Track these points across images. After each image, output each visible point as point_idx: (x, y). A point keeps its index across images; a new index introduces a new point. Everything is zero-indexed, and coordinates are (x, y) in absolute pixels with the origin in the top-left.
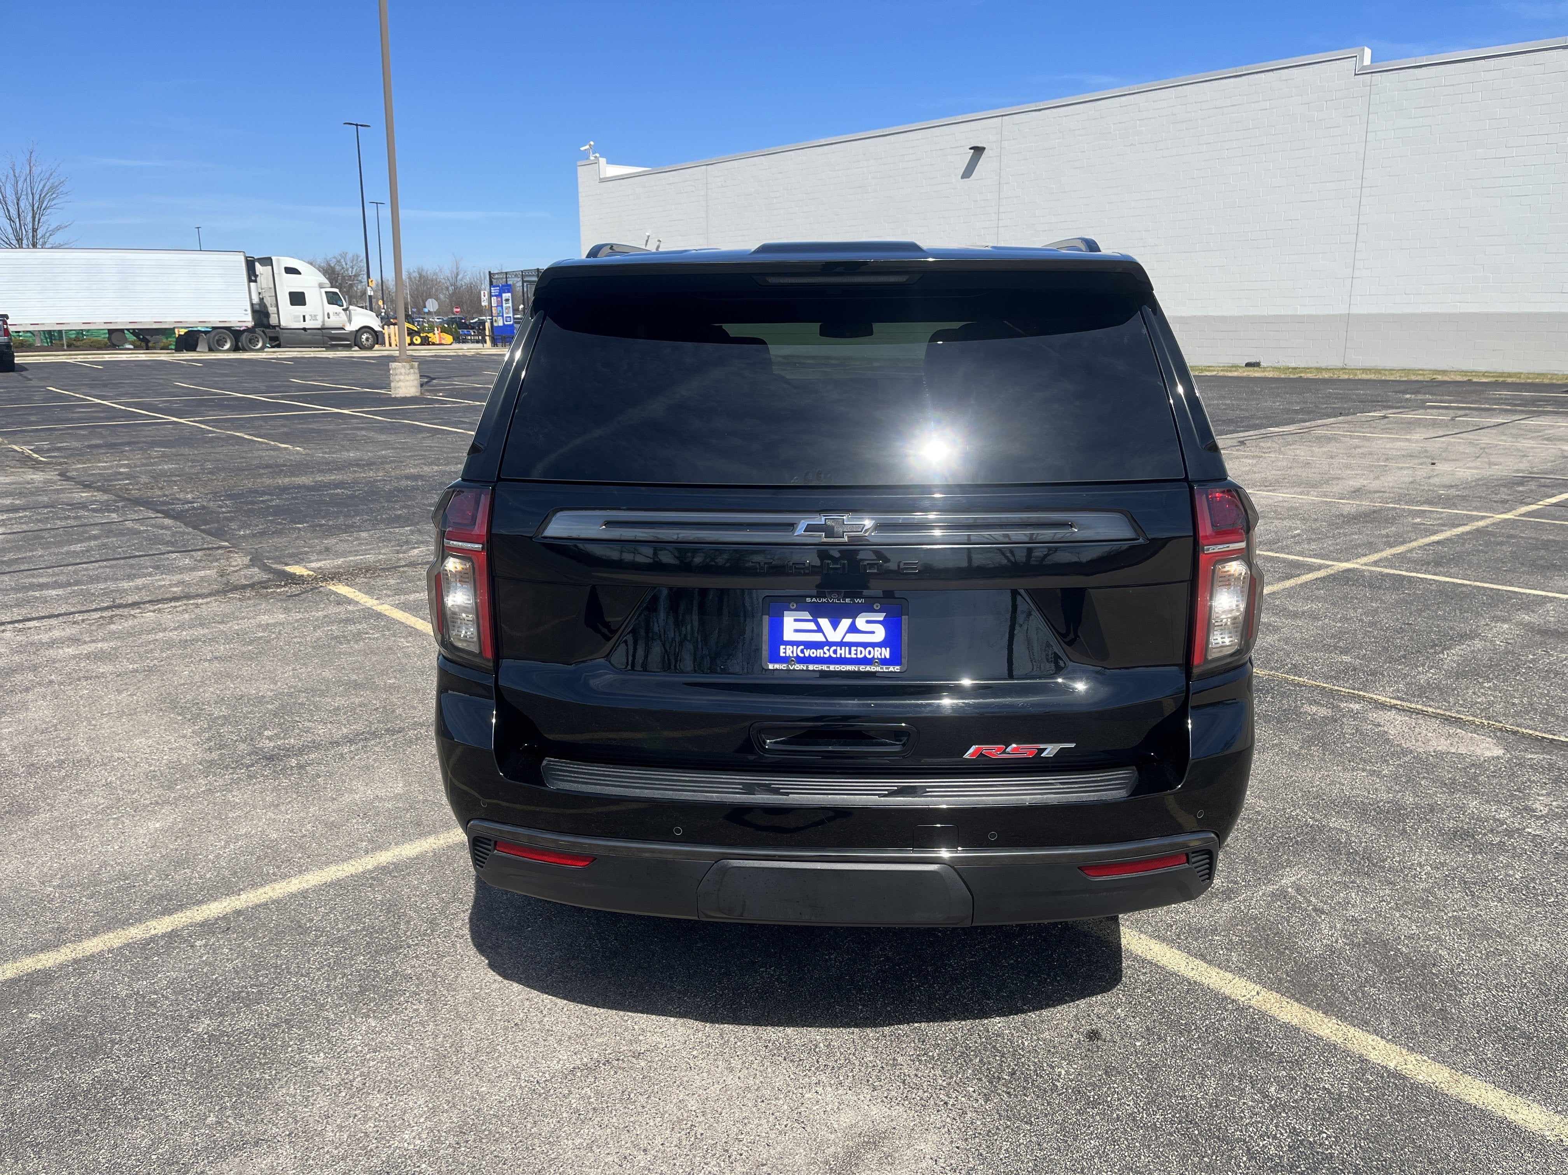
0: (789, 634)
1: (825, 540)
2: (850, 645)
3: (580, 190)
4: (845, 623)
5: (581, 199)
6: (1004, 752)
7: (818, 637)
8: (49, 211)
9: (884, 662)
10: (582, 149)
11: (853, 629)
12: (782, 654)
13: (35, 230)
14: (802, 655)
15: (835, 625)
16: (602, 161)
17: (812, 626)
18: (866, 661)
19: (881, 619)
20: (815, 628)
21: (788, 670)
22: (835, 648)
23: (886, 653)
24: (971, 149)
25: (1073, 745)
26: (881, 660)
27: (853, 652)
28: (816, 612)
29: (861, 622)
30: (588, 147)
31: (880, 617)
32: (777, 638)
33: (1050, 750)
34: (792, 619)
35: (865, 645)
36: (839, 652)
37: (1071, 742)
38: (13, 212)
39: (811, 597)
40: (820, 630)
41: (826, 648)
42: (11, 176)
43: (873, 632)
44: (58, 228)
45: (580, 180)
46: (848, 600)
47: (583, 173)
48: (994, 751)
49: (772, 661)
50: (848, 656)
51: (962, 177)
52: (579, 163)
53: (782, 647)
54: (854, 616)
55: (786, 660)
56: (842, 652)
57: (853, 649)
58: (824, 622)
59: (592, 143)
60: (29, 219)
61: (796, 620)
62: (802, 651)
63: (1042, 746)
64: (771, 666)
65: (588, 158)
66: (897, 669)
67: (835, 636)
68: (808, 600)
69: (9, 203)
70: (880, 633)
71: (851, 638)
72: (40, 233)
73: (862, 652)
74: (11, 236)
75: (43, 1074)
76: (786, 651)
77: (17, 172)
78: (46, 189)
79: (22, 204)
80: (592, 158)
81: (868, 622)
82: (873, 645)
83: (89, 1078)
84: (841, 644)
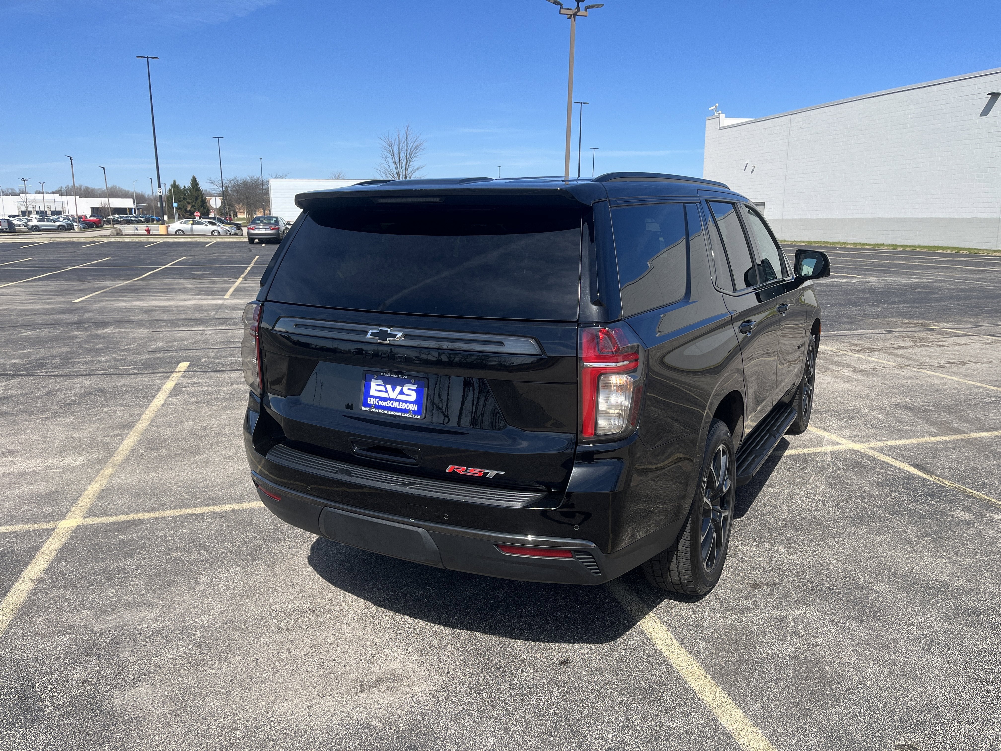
0: (373, 393)
1: (379, 341)
2: (400, 401)
3: (706, 135)
4: (399, 388)
5: (706, 141)
6: (466, 471)
7: (385, 395)
8: (414, 159)
9: (414, 412)
10: (710, 109)
11: (402, 393)
12: (369, 402)
13: (406, 170)
14: (377, 404)
15: (394, 389)
16: (722, 116)
17: (383, 388)
18: (406, 411)
19: (415, 388)
20: (385, 390)
21: (370, 411)
22: (392, 402)
23: (415, 407)
24: (988, 94)
25: (503, 473)
26: (412, 411)
27: (401, 405)
28: (386, 381)
29: (405, 389)
30: (714, 107)
31: (415, 387)
32: (367, 394)
33: (491, 473)
34: (375, 384)
35: (406, 402)
36: (394, 404)
37: (502, 471)
38: (397, 160)
39: (384, 373)
40: (386, 391)
41: (389, 401)
42: (397, 140)
43: (410, 395)
44: (418, 169)
45: (707, 129)
46: (400, 376)
47: (710, 125)
48: (460, 470)
49: (364, 406)
50: (398, 407)
51: (981, 116)
52: (707, 118)
53: (369, 398)
54: (402, 386)
55: (370, 406)
56: (396, 405)
57: (401, 403)
58: (389, 387)
59: (717, 105)
60: (404, 163)
61: (377, 385)
62: (378, 402)
63: (486, 471)
64: (363, 408)
65: (713, 115)
66: (419, 417)
67: (393, 394)
68: (382, 374)
69: (395, 154)
70: (413, 396)
71: (401, 397)
72: (409, 171)
73: (404, 406)
74: (395, 173)
75: (102, 560)
76: (371, 401)
77: (400, 138)
78: (414, 147)
79: (401, 156)
80: (716, 114)
81: (409, 389)
82: (410, 402)
83: (116, 565)
84: (396, 400)
